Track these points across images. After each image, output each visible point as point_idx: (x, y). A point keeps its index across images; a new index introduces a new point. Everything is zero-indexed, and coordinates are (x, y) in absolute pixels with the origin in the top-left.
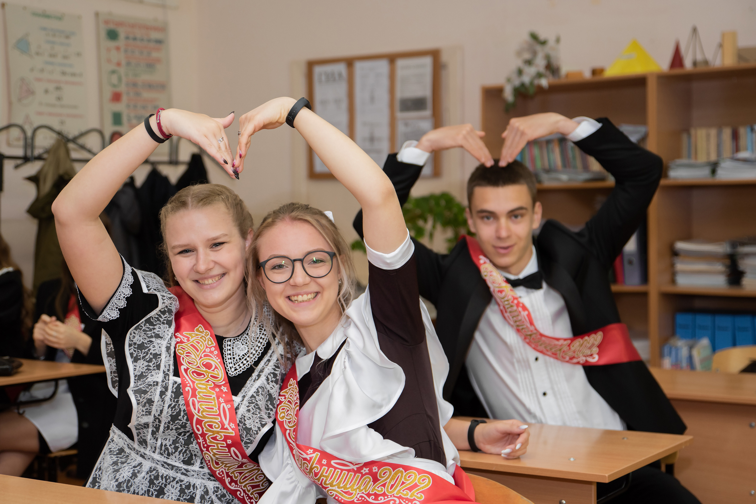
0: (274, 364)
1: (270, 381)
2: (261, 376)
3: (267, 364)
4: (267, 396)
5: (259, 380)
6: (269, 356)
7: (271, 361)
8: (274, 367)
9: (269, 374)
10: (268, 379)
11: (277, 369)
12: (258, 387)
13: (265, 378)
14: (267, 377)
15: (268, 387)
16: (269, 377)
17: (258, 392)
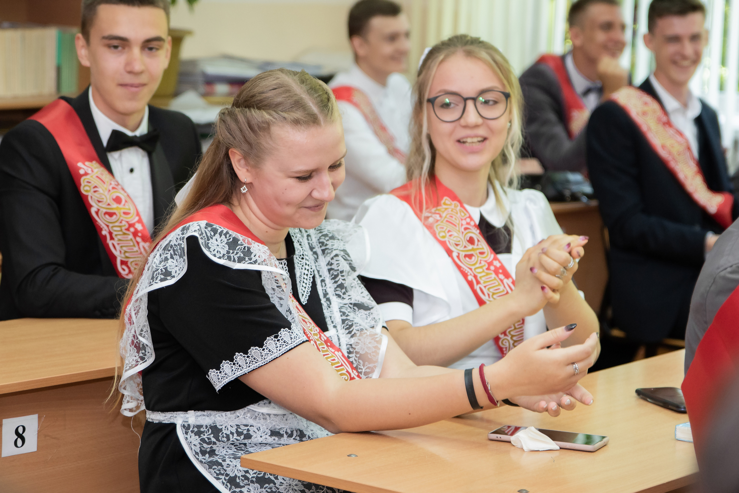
0: (330, 278)
1: (342, 296)
2: (331, 298)
3: (324, 284)
4: (353, 309)
5: (332, 303)
6: (319, 277)
7: (325, 279)
8: (333, 281)
9: (335, 290)
10: (339, 296)
11: (337, 280)
12: (338, 310)
13: (335, 297)
14: (336, 295)
15: (346, 301)
16: (337, 293)
17: (344, 313)
